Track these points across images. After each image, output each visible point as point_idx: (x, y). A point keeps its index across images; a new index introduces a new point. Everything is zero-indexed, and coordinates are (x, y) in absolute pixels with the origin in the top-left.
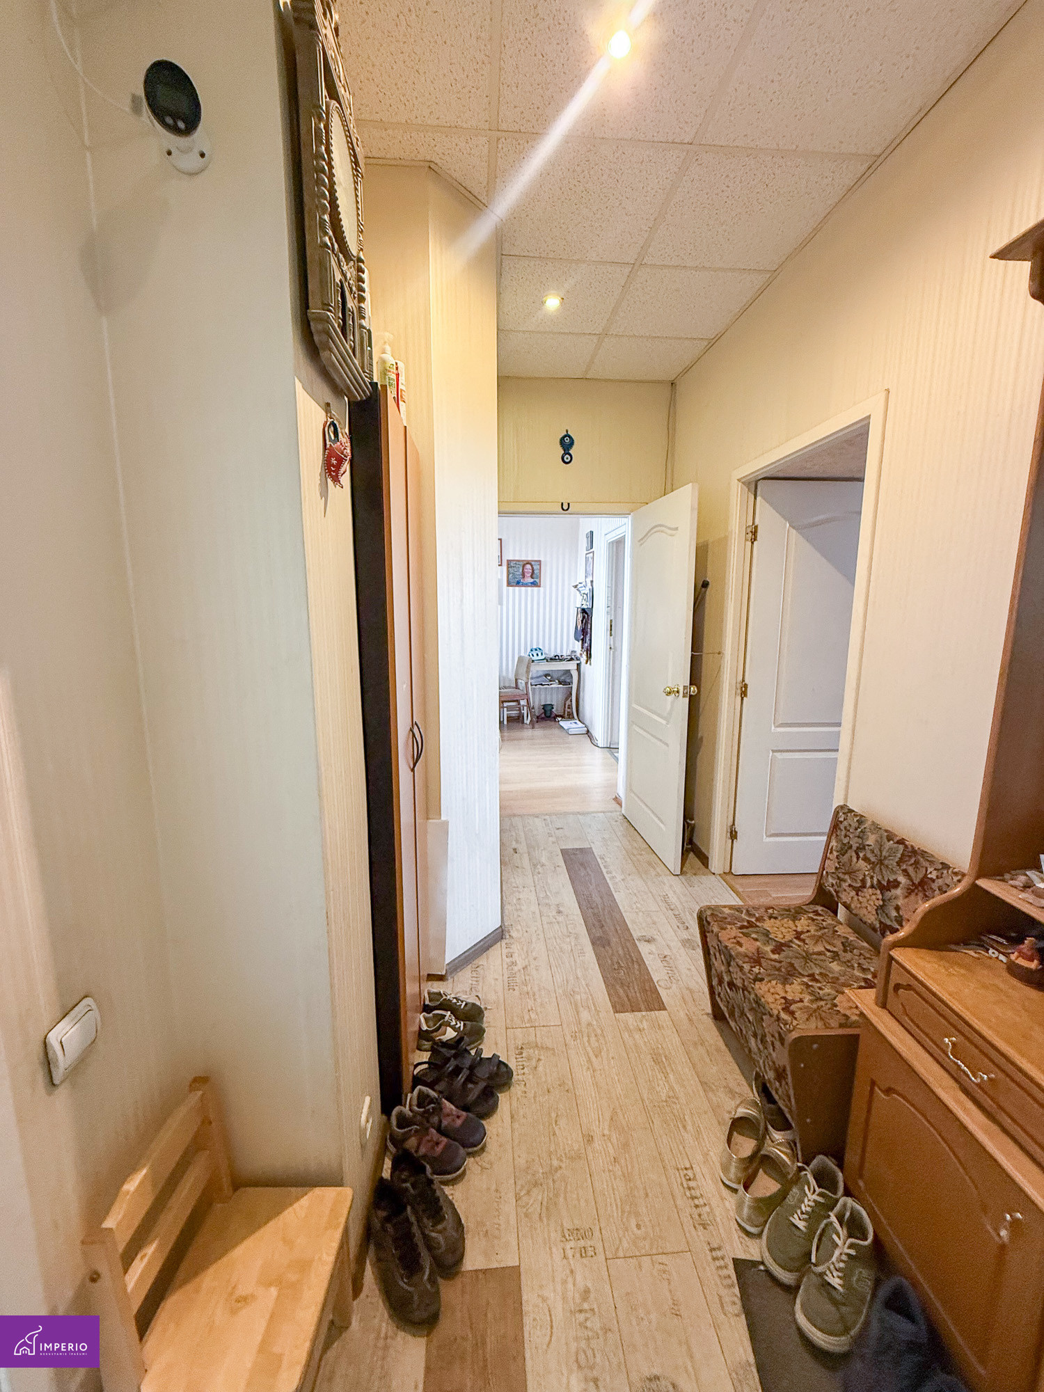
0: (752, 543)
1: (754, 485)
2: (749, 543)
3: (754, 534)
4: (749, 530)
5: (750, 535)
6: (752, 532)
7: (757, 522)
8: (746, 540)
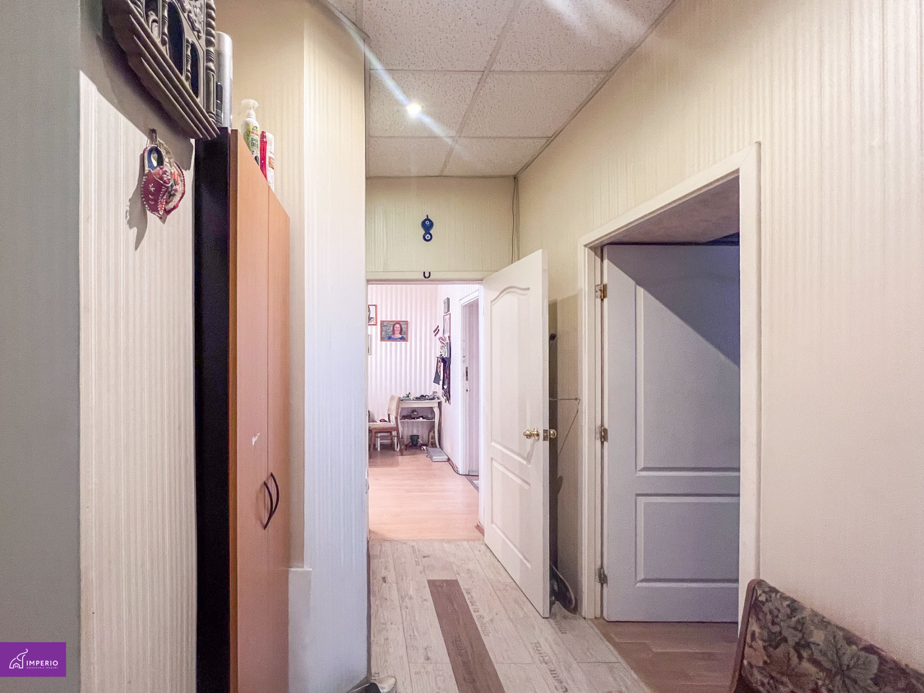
0: (602, 300)
1: (600, 249)
2: (599, 300)
3: (603, 292)
4: (598, 288)
5: (599, 293)
6: (601, 290)
7: (605, 281)
8: (596, 297)
